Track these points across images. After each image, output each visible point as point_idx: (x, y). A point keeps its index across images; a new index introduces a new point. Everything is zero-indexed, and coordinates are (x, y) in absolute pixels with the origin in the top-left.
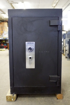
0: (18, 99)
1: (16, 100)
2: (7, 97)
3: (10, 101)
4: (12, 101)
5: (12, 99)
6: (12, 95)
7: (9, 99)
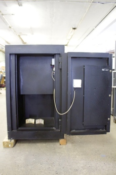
0: (17, 145)
1: (14, 146)
2: (3, 142)
3: (8, 147)
4: (9, 147)
5: (10, 145)
6: (10, 140)
7: (6, 145)
